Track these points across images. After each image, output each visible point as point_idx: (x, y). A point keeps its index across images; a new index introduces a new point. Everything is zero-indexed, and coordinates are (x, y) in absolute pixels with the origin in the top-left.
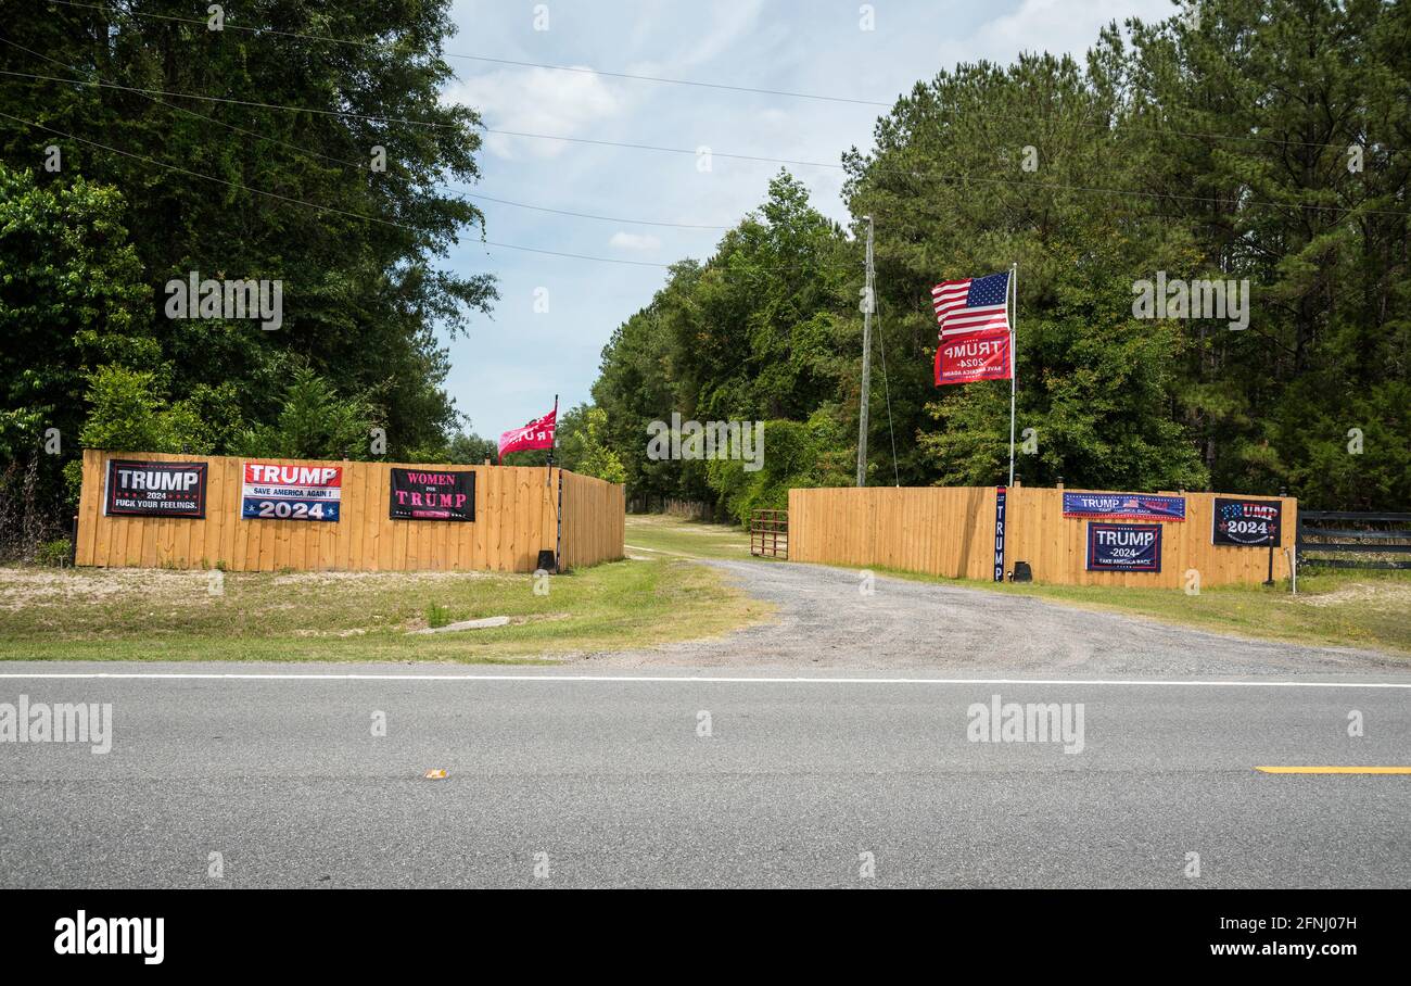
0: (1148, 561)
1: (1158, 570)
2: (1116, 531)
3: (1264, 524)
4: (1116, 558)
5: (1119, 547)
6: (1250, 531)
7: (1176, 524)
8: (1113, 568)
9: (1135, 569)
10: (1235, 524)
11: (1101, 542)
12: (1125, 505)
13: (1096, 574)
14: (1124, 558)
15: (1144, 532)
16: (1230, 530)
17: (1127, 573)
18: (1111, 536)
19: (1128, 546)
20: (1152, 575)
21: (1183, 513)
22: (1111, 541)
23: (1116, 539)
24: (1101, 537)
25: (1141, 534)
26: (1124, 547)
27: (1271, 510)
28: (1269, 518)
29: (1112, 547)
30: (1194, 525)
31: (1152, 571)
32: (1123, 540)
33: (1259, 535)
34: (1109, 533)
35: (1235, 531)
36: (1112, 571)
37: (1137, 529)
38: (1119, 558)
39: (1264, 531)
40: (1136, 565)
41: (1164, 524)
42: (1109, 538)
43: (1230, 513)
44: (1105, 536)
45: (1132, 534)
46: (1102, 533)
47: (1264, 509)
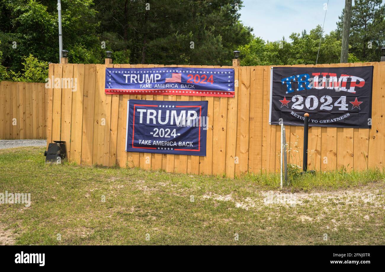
0: (191, 143)
1: (202, 153)
2: (157, 109)
3: (343, 98)
4: (156, 139)
5: (159, 126)
6: (322, 108)
7: (223, 101)
8: (153, 149)
9: (177, 151)
10: (301, 99)
11: (141, 122)
12: (167, 80)
13: (135, 157)
14: (164, 139)
15: (187, 110)
16: (294, 106)
17: (168, 156)
18: (152, 114)
19: (168, 126)
20: (195, 159)
21: (233, 87)
22: (151, 120)
23: (157, 117)
24: (141, 115)
25: (183, 112)
26: (165, 127)
27: (354, 79)
28: (352, 90)
29: (151, 127)
30: (245, 101)
31: (195, 154)
32: (163, 119)
33: (336, 112)
34: (149, 111)
35: (301, 108)
36: (153, 153)
37: (179, 106)
38: (159, 139)
39: (344, 107)
40: (178, 147)
41: (210, 100)
42: (149, 117)
43: (294, 85)
44: (145, 114)
45: (174, 112)
46: (142, 111)
47: (344, 78)
